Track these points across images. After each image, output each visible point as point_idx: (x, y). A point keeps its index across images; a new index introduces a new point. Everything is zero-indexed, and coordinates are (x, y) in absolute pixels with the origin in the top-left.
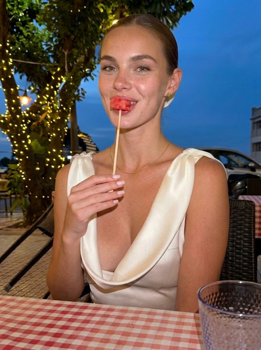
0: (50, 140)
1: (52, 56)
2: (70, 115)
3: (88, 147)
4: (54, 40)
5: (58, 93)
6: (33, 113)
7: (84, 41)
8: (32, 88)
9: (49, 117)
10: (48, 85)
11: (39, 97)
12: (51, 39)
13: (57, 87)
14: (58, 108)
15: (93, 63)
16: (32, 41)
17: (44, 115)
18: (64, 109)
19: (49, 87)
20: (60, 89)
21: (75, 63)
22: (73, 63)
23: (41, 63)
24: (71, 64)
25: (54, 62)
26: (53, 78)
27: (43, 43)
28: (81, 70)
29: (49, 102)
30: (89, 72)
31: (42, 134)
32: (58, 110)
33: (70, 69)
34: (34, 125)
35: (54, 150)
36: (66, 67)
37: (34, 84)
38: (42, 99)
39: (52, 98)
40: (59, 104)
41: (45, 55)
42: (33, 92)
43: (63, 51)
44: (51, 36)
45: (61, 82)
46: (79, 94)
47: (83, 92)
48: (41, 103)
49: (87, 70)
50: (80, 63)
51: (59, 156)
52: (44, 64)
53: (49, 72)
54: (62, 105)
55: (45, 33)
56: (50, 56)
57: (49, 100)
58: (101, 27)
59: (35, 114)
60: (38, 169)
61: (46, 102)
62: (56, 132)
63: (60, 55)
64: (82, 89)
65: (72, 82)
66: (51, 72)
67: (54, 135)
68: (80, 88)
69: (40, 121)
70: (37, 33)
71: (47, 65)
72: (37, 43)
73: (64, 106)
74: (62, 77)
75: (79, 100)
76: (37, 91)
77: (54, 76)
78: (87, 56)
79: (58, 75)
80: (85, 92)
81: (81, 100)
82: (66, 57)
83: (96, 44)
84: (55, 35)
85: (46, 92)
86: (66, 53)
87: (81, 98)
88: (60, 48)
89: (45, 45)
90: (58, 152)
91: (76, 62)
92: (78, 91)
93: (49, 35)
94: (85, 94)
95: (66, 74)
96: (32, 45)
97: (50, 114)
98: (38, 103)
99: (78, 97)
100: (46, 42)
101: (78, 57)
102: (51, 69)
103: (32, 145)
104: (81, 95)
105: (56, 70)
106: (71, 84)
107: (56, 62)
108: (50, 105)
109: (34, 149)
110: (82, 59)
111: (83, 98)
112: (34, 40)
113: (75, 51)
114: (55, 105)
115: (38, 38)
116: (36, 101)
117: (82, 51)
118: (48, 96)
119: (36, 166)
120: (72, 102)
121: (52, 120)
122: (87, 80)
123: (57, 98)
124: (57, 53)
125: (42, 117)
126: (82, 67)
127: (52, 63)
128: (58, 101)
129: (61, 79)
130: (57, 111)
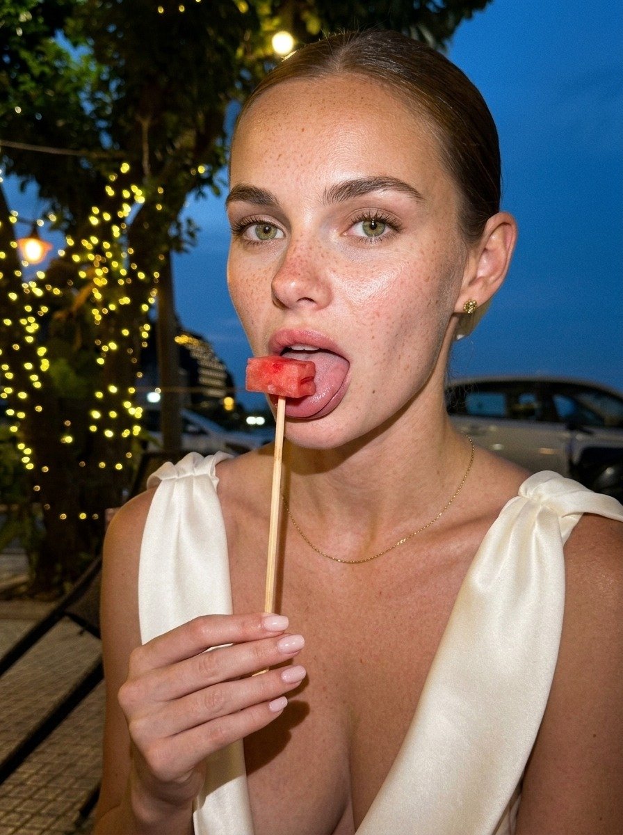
0: (101, 361)
1: (108, 130)
2: (154, 292)
3: (204, 372)
4: (113, 85)
5: (125, 232)
6: (54, 286)
7: (195, 92)
8: (53, 218)
9: (98, 296)
10: (96, 210)
11: (70, 242)
12: (103, 85)
13: (121, 214)
14: (123, 272)
15: (219, 151)
16: (53, 89)
17: (85, 292)
18: (141, 276)
19: (100, 216)
20: (129, 221)
21: (170, 151)
22: (164, 152)
23: (77, 149)
24: (159, 155)
25: (112, 147)
26: (110, 191)
27: (83, 96)
28: (187, 169)
29: (99, 258)
30: (206, 176)
31: (78, 342)
32: (124, 278)
33: (157, 167)
34: (58, 320)
35: (113, 389)
36: (146, 164)
37: (58, 206)
38: (78, 249)
39: (106, 245)
40: (125, 263)
41: (86, 128)
42: (54, 227)
43: (138, 118)
44: (105, 77)
45: (131, 201)
46: (180, 234)
47: (192, 229)
48: (76, 258)
49: (202, 170)
50: (184, 150)
51: (127, 404)
52: (83, 152)
53: (98, 173)
54: (135, 267)
55: (88, 69)
56: (101, 129)
57: (98, 250)
58: (240, 52)
59: (60, 288)
60: (68, 439)
61: (91, 257)
62: (119, 339)
63: (129, 128)
64: (189, 222)
65: (162, 203)
66: (104, 173)
67: (113, 346)
68: (182, 218)
69: (74, 308)
70: (67, 68)
71: (95, 155)
72: (67, 95)
73: (141, 269)
74: (134, 188)
75: (179, 250)
76: (65, 225)
77: (114, 186)
78: (202, 130)
79: (123, 182)
80: (198, 229)
81: (186, 251)
82: (145, 136)
83: (228, 99)
84: (115, 73)
85: (91, 231)
86: (146, 124)
87: (186, 246)
88: (130, 111)
89: (88, 99)
90: (123, 395)
91: (173, 147)
92: (179, 226)
93: (99, 73)
94: (198, 235)
95: (146, 181)
96: (54, 100)
97: (101, 290)
98: (68, 258)
99: (176, 243)
100: (93, 93)
101: (177, 133)
102: (103, 167)
103: (54, 374)
104: (185, 237)
105: (118, 171)
106: (159, 207)
107: (117, 146)
108: (102, 265)
109: (57, 383)
110: (187, 139)
111: (193, 245)
112: (58, 86)
113: (171, 119)
114: (115, 264)
115: (70, 81)
116: (62, 253)
117: (189, 120)
118: (95, 240)
119: (64, 431)
120: (162, 258)
121: (105, 303)
122: (203, 195)
123: (121, 245)
124: (122, 122)
125: (79, 297)
126: (188, 162)
127: (104, 151)
128: (124, 255)
129: (133, 195)
130: (121, 282)
